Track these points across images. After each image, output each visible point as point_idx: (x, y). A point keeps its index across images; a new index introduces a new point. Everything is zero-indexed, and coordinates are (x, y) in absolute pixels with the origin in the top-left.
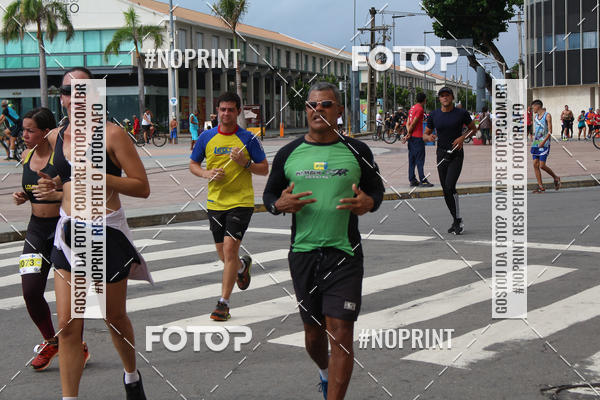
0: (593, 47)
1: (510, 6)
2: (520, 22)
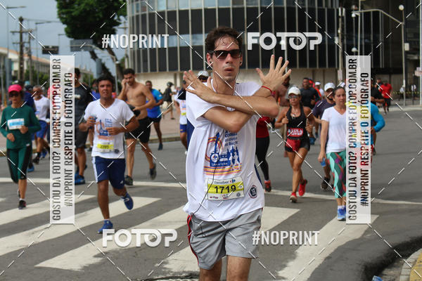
0: (175, 45)
1: (118, 17)
2: (125, 28)
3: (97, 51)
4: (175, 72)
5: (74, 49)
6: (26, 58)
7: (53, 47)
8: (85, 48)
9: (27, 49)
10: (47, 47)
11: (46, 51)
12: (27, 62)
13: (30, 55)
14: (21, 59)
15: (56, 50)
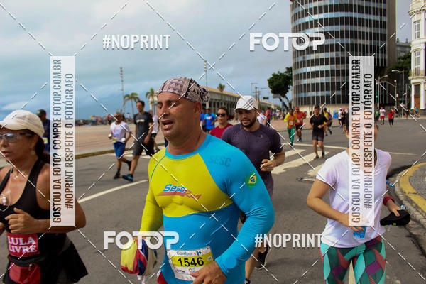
0: (310, 96)
1: (290, 86)
2: (292, 90)
3: (282, 98)
5: (274, 97)
7: (267, 97)
8: (278, 97)
11: (264, 98)
13: (259, 100)
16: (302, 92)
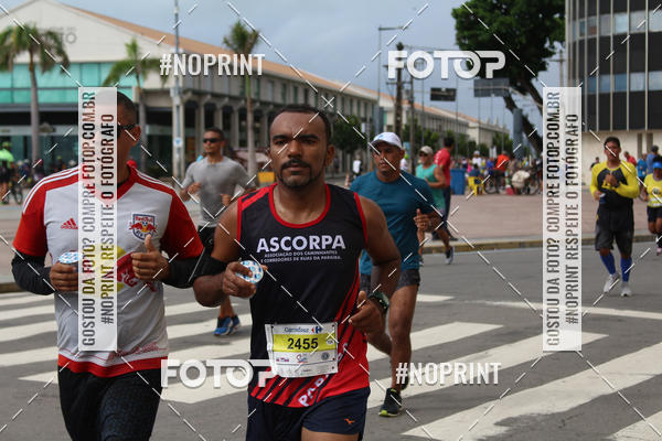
0: (641, 89)
1: (551, 43)
2: (561, 61)
3: (517, 97)
4: (639, 132)
5: (479, 93)
6: (405, 106)
7: (448, 90)
8: (497, 92)
9: (407, 91)
10: (439, 90)
11: (437, 95)
12: (407, 112)
13: (411, 102)
14: (398, 108)
15: (452, 94)
16: (604, 71)
